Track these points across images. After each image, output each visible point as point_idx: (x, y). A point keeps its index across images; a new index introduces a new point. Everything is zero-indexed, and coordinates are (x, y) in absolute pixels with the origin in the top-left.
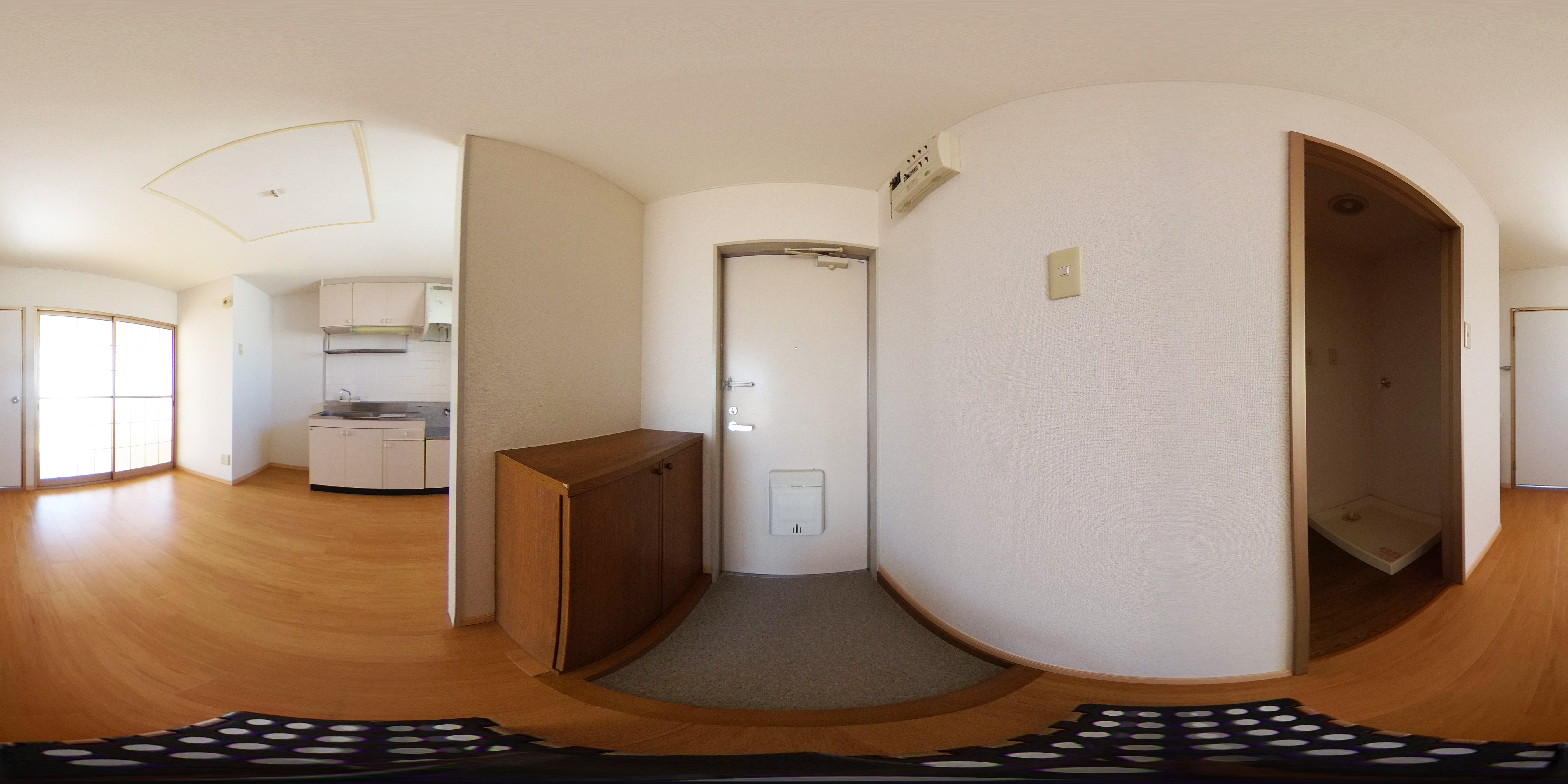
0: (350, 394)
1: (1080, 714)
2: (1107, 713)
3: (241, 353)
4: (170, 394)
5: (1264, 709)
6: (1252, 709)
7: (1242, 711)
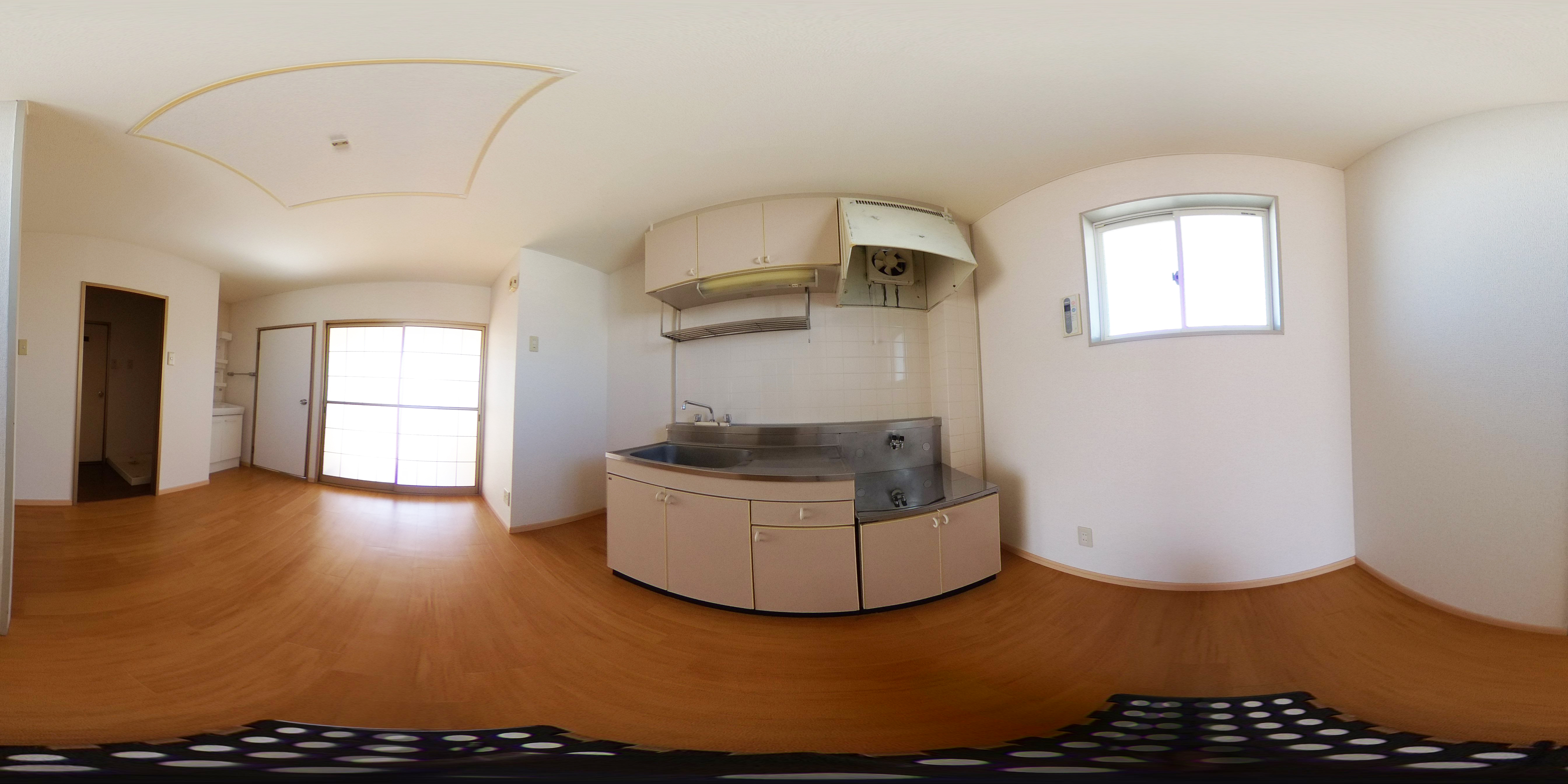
0: (711, 412)
1: (1112, 704)
2: (1135, 703)
3: (534, 348)
4: (475, 405)
5: (1279, 702)
6: (1267, 703)
7: (1256, 704)
